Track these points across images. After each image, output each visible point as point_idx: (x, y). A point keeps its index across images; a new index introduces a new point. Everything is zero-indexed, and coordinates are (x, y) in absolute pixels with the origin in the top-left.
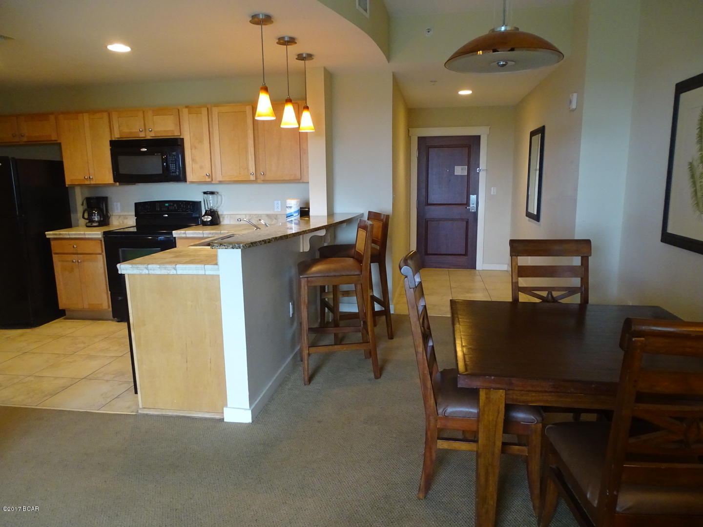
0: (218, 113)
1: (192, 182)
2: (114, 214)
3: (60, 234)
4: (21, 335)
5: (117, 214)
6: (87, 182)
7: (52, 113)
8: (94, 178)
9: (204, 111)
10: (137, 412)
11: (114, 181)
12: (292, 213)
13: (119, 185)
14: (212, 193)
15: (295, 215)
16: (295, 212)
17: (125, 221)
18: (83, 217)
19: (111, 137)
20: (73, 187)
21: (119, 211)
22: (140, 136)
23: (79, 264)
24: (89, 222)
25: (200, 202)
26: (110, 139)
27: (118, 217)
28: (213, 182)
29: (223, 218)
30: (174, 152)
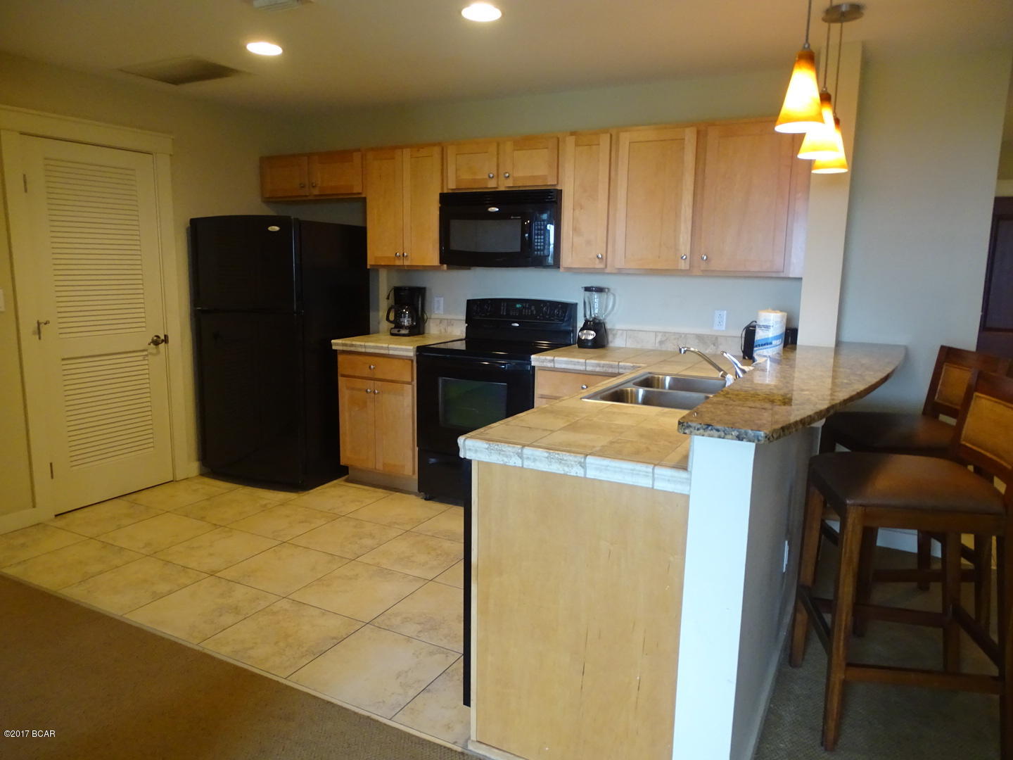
0: (630, 143)
1: (569, 269)
2: (433, 316)
3: (352, 345)
4: (283, 504)
5: (436, 316)
6: (398, 263)
7: (359, 150)
8: (409, 255)
9: (605, 140)
10: (465, 747)
11: (440, 263)
12: (768, 338)
13: (448, 268)
14: (600, 290)
15: (774, 342)
16: (776, 338)
17: (449, 329)
18: (388, 319)
19: (442, 188)
20: (376, 268)
21: (441, 311)
22: (489, 186)
23: (376, 396)
24: (395, 327)
25: (576, 304)
26: (440, 191)
27: (439, 321)
28: (608, 270)
29: (614, 335)
30: (543, 213)
